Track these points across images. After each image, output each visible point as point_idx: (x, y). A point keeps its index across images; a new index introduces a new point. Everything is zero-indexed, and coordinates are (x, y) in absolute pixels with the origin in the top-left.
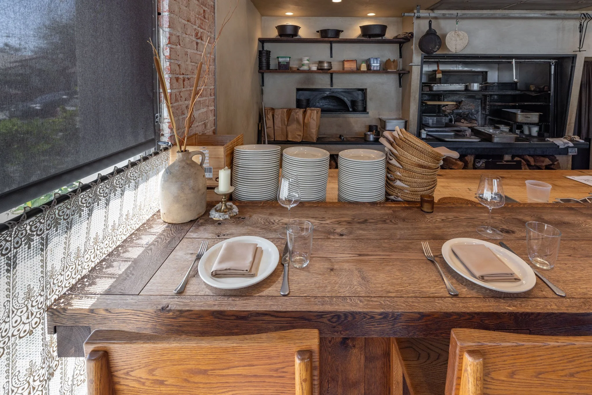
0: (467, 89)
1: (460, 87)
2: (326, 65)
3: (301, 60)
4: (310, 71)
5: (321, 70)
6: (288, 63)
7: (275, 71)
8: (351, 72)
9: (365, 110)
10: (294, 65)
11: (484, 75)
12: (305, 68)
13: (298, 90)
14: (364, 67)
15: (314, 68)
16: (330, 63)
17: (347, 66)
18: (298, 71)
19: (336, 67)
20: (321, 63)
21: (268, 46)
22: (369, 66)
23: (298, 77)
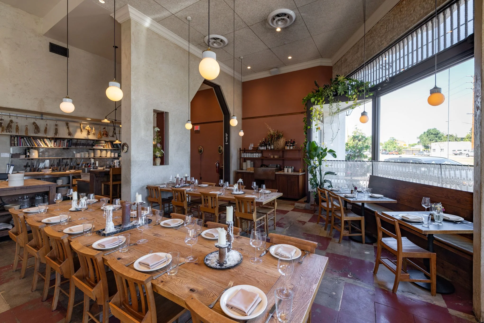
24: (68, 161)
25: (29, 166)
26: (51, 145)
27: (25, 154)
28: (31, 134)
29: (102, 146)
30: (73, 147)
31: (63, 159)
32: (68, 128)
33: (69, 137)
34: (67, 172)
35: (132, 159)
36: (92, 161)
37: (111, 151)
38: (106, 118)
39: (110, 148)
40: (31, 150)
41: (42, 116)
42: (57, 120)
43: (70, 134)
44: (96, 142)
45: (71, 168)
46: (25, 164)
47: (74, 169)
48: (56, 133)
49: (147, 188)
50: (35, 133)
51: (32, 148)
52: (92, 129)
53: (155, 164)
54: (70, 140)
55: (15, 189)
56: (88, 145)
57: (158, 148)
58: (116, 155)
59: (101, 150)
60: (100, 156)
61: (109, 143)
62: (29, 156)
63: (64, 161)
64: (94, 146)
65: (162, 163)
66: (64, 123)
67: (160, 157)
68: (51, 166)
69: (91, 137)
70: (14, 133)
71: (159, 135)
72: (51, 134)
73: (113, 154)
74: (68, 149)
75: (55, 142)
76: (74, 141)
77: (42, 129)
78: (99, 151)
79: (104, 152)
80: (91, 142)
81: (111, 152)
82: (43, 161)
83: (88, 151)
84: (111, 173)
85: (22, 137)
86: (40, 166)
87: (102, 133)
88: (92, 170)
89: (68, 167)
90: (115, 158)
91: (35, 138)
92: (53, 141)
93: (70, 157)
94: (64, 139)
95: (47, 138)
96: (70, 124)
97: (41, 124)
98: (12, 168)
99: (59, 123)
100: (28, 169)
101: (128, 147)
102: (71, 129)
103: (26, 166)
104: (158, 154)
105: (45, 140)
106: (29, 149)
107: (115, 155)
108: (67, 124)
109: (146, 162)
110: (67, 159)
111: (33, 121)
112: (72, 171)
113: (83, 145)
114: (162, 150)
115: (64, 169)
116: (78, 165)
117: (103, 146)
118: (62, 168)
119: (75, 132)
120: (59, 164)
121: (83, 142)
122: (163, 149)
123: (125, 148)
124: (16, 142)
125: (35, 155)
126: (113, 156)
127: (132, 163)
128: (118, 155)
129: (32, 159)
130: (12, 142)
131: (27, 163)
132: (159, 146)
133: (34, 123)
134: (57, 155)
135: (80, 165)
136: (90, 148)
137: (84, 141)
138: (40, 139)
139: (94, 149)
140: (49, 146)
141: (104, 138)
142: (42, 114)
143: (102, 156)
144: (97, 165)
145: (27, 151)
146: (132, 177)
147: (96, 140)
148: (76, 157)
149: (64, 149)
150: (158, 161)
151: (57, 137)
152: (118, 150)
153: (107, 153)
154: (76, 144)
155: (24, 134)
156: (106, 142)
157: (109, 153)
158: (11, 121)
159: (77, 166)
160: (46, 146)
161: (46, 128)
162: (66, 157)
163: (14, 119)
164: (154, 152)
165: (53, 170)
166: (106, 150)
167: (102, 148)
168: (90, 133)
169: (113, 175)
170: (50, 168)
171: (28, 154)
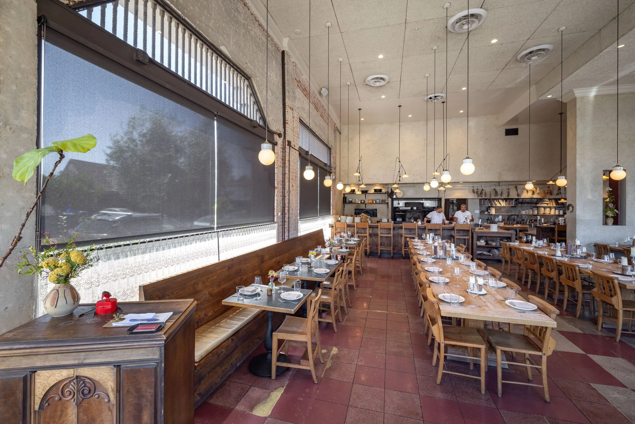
0: (412, 209)
1: (409, 208)
2: (363, 202)
3: (356, 200)
4: (358, 203)
5: (361, 203)
6: (352, 201)
7: (347, 203)
8: (371, 203)
9: (376, 216)
10: (353, 201)
11: (423, 204)
12: (357, 202)
13: (355, 209)
14: (374, 202)
15: (359, 202)
16: (364, 201)
17: (370, 202)
18: (355, 203)
19: (366, 202)
20: (361, 201)
21: (346, 196)
22: (376, 202)
23: (355, 205)
24: (515, 217)
25: (489, 220)
26: (503, 204)
27: (487, 211)
28: (493, 197)
29: (545, 203)
30: (520, 205)
31: (511, 215)
32: (517, 190)
33: (518, 197)
34: (515, 226)
35: (577, 218)
36: (539, 218)
37: (556, 208)
38: (551, 180)
39: (554, 205)
40: (491, 208)
41: (499, 184)
42: (509, 185)
43: (518, 195)
44: (540, 200)
45: (517, 223)
46: (487, 218)
47: (520, 224)
48: (508, 195)
49: (594, 246)
50: (495, 196)
51: (492, 207)
52: (536, 189)
53: (605, 223)
54: (517, 200)
55: (494, 233)
56: (532, 203)
57: (610, 208)
58: (561, 212)
59: (545, 208)
60: (544, 214)
61: (553, 201)
62: (489, 213)
63: (513, 217)
64: (538, 204)
65: (616, 223)
66: (513, 187)
67: (612, 217)
68: (503, 220)
69: (535, 196)
70: (484, 197)
71: (611, 195)
72: (505, 196)
73: (557, 211)
74: (515, 207)
75: (506, 201)
76: (521, 200)
77: (499, 193)
78: (543, 209)
79: (548, 210)
80: (535, 201)
81: (555, 210)
82: (498, 216)
83: (532, 209)
84: (556, 229)
85: (486, 199)
86: (496, 220)
87: (546, 192)
88: (538, 225)
89: (515, 222)
90: (559, 216)
91: (494, 199)
92: (504, 201)
93: (517, 214)
94: (512, 199)
95: (501, 199)
96: (519, 187)
97: (499, 189)
98: (480, 220)
99: (510, 187)
100: (489, 221)
101: (573, 207)
102: (519, 191)
103: (488, 220)
104: (610, 214)
105: (500, 200)
106: (489, 207)
107: (559, 212)
108: (516, 187)
109: (593, 221)
110: (515, 215)
111: (494, 187)
112: (519, 225)
113: (528, 203)
114: (615, 210)
115: (512, 224)
116: (524, 220)
117: (547, 203)
118: (511, 222)
119: (522, 192)
120: (508, 219)
121: (527, 200)
122: (617, 208)
123: (571, 208)
124: (483, 203)
125: (493, 211)
126: (557, 213)
127: (577, 222)
128: (564, 212)
129: (492, 215)
130: (481, 203)
131: (488, 218)
132: (611, 205)
133: (495, 189)
134: (507, 212)
135: (525, 221)
136: (534, 205)
137: (529, 200)
138: (496, 200)
139: (537, 207)
140: (502, 205)
141: (549, 196)
142: (499, 182)
143: (545, 213)
144: (543, 221)
145: (489, 209)
146: (577, 233)
147: (540, 198)
148: (521, 213)
149: (512, 207)
150: (611, 221)
151: (509, 197)
152: (563, 207)
153: (551, 210)
154: (522, 203)
155: (488, 197)
156: (549, 199)
157: (553, 210)
158: (483, 190)
159: (523, 222)
160: (500, 205)
161: (502, 192)
162: (513, 214)
163: (483, 188)
164: (605, 211)
165: (504, 224)
166: (550, 207)
167: (546, 205)
168: (535, 193)
169: (558, 231)
170: (502, 222)
171: (489, 211)
